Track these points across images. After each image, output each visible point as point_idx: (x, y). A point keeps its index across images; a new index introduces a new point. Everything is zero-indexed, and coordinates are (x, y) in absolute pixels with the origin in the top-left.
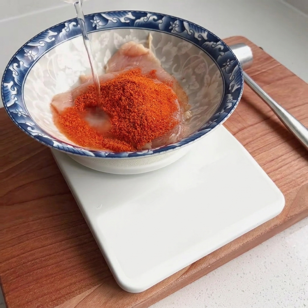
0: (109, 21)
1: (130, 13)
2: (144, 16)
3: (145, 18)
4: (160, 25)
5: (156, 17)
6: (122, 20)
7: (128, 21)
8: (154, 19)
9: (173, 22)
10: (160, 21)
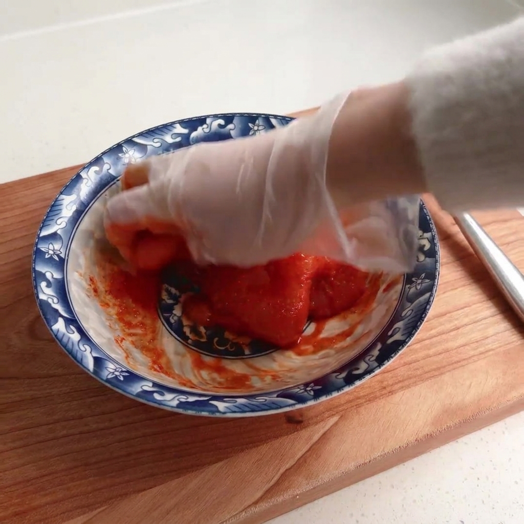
0: (149, 147)
1: (178, 126)
2: (202, 125)
3: (205, 126)
4: (232, 133)
5: (222, 122)
6: (169, 139)
7: (179, 139)
8: (220, 126)
9: (254, 123)
10: (230, 126)
